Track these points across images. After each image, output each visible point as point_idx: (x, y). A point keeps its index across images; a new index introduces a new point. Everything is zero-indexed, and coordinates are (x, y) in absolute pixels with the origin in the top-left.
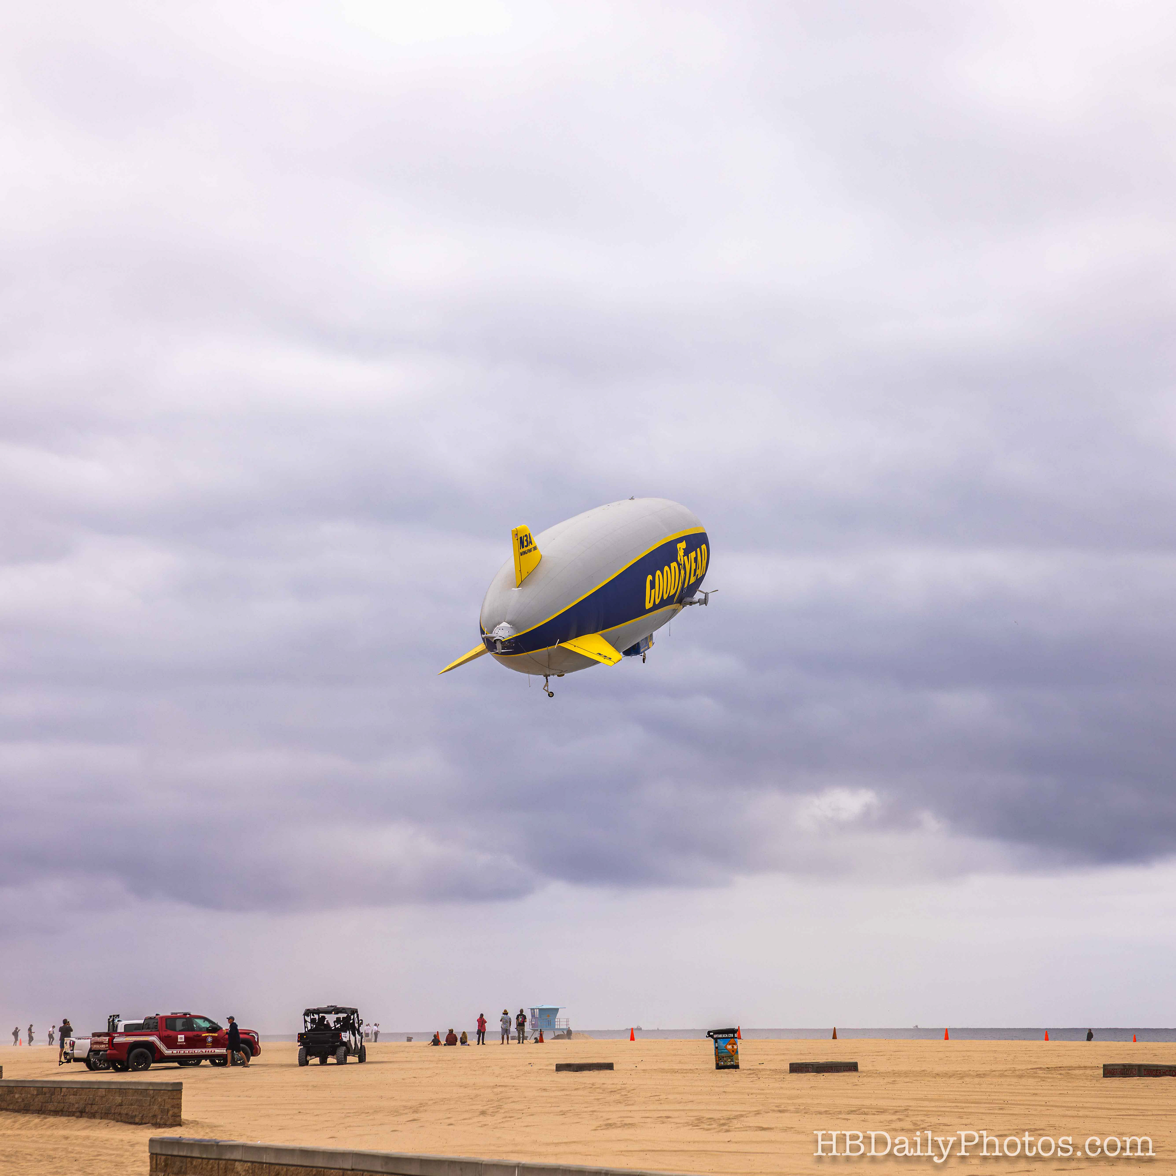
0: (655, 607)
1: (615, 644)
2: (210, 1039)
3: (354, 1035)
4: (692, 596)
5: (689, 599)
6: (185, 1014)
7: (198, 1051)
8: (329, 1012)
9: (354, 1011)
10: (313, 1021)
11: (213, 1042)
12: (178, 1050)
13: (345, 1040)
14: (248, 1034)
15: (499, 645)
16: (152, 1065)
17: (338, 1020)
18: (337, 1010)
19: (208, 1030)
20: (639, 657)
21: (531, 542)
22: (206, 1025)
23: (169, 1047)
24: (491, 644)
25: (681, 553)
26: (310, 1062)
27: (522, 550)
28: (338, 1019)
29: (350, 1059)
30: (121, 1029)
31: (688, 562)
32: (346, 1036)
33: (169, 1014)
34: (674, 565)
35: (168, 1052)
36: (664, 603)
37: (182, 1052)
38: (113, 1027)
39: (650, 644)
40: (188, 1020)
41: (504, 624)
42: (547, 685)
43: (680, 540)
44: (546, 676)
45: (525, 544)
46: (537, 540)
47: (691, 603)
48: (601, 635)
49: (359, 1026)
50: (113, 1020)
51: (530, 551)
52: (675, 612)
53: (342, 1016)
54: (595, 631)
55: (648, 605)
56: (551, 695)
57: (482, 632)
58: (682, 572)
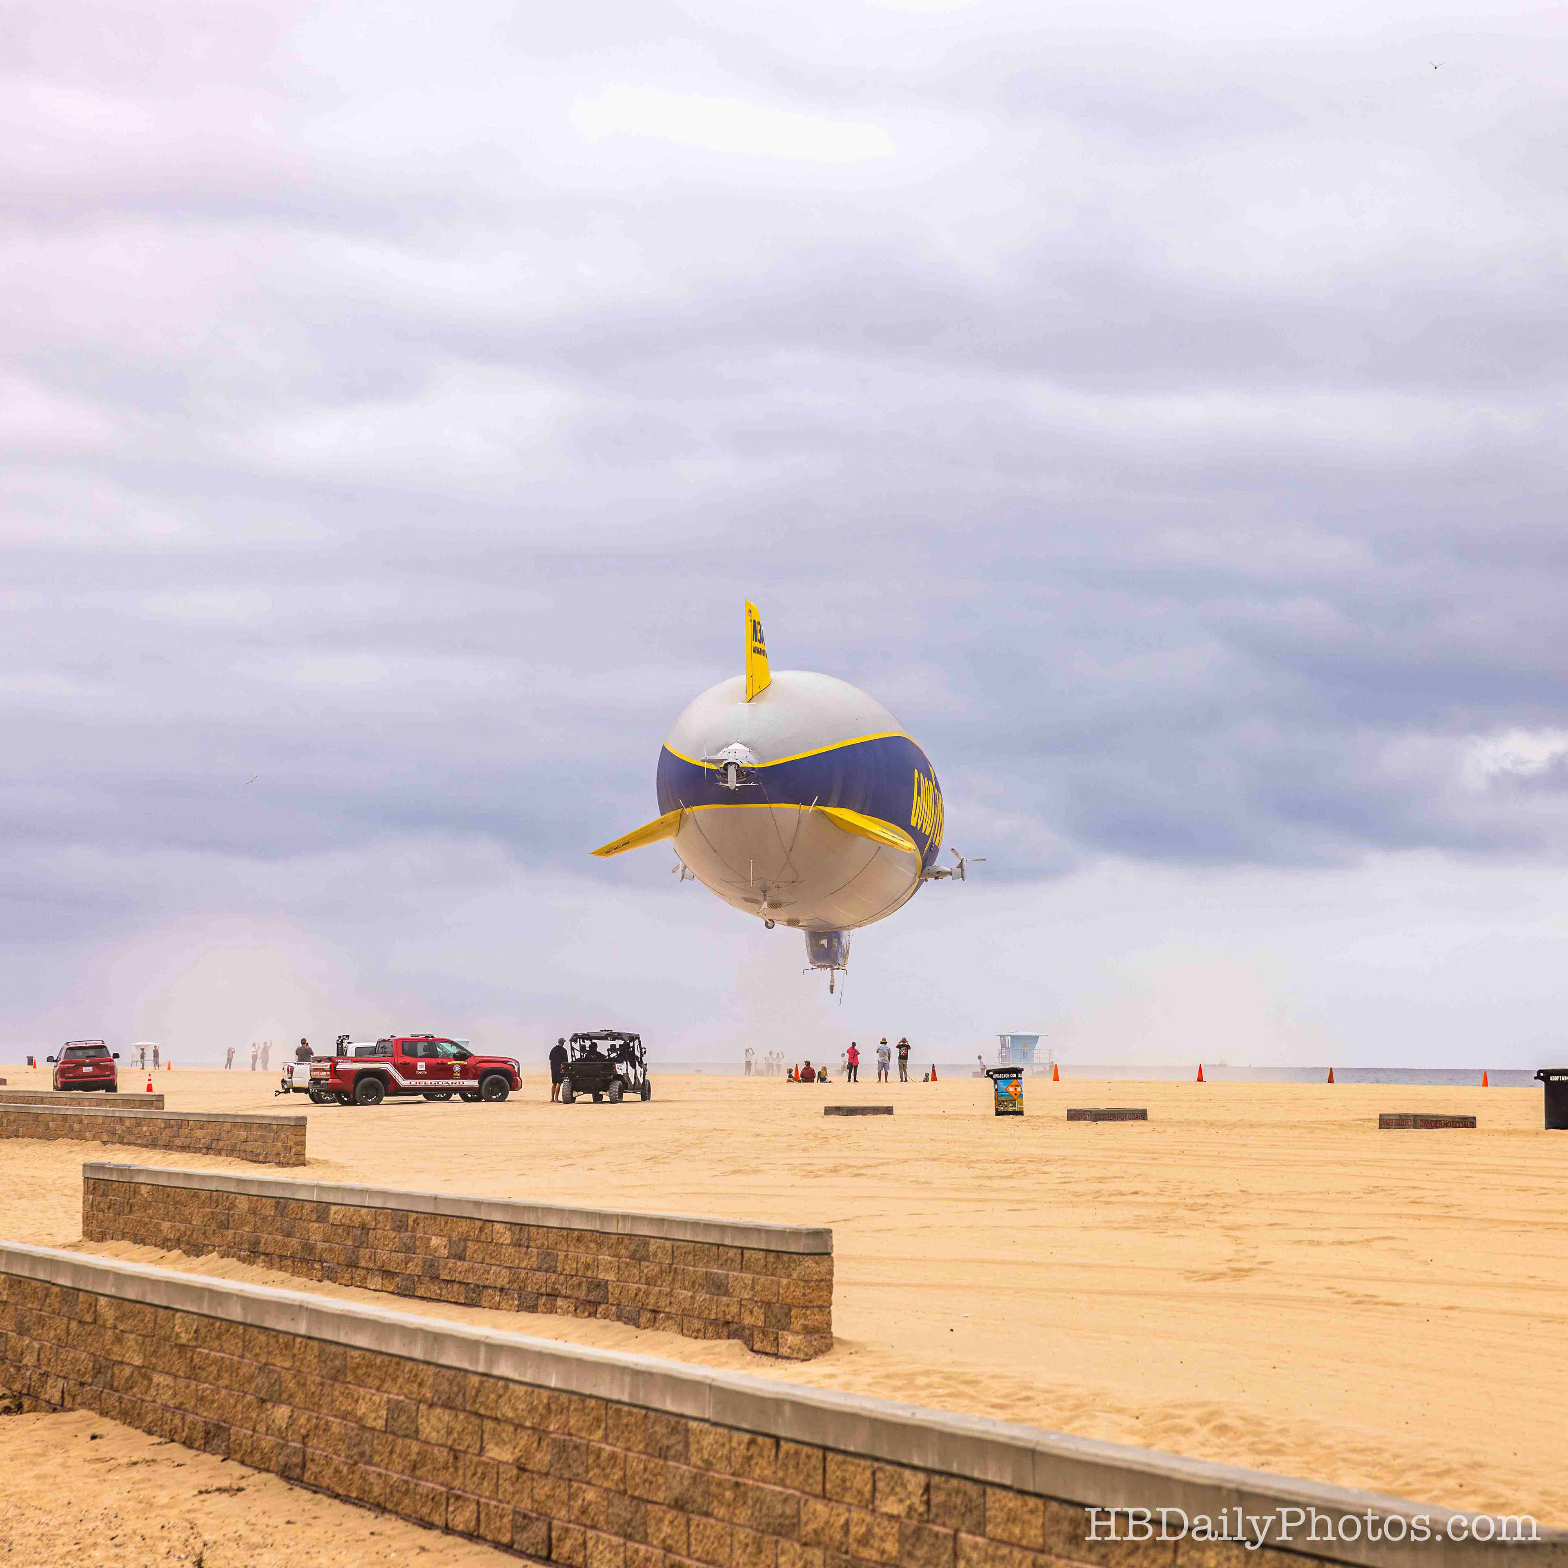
2: (457, 1068)
3: (634, 1067)
6: (427, 1037)
7: (443, 1083)
8: (605, 1038)
9: (634, 1038)
10: (583, 1048)
11: (461, 1072)
12: (418, 1081)
13: (619, 1072)
14: (506, 1062)
16: (385, 1098)
17: (613, 1049)
18: (615, 1036)
19: (456, 1057)
22: (454, 1050)
23: (406, 1077)
26: (578, 1099)
28: (613, 1046)
29: (627, 1096)
30: (351, 1053)
32: (621, 1068)
33: (409, 1037)
35: (403, 1083)
37: (422, 1083)
40: (431, 1043)
49: (642, 1056)
50: (342, 1042)
53: (618, 1043)
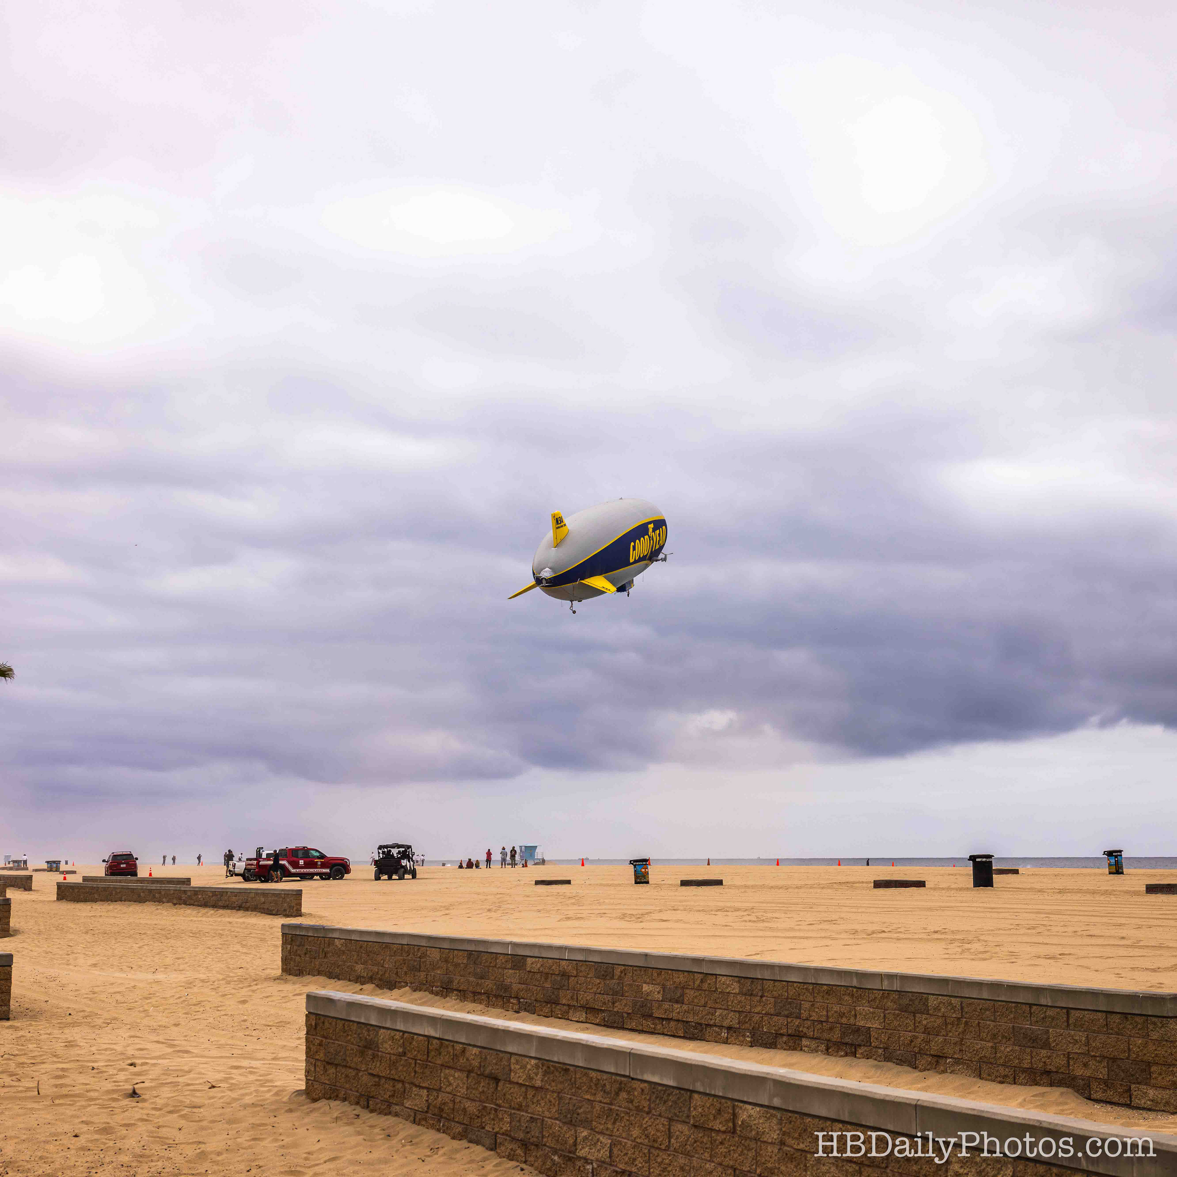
0: (636, 562)
1: (612, 582)
2: (319, 863)
3: (409, 862)
4: (658, 556)
5: (655, 558)
6: (304, 848)
7: (312, 870)
8: (394, 847)
9: (409, 847)
10: (383, 853)
11: (321, 865)
12: (300, 870)
13: (403, 864)
14: (343, 860)
15: (544, 581)
16: (283, 879)
17: (399, 852)
18: (399, 846)
19: (318, 858)
20: (626, 593)
21: (562, 521)
22: (317, 854)
23: (294, 868)
24: (539, 581)
25: (651, 530)
26: (382, 878)
27: (557, 526)
28: (399, 851)
29: (406, 876)
30: (264, 856)
31: (655, 535)
32: (404, 862)
33: (294, 847)
34: (646, 537)
35: (293, 871)
36: (640, 559)
37: (302, 870)
38: (259, 854)
39: (632, 585)
40: (306, 851)
41: (547, 569)
42: (572, 606)
43: (650, 523)
44: (572, 601)
45: (559, 522)
46: (566, 521)
47: (657, 561)
48: (605, 577)
49: (412, 856)
50: (259, 851)
51: (562, 526)
52: (647, 566)
53: (402, 849)
54: (601, 574)
55: (632, 561)
56: (574, 612)
57: (534, 574)
58: (652, 542)
